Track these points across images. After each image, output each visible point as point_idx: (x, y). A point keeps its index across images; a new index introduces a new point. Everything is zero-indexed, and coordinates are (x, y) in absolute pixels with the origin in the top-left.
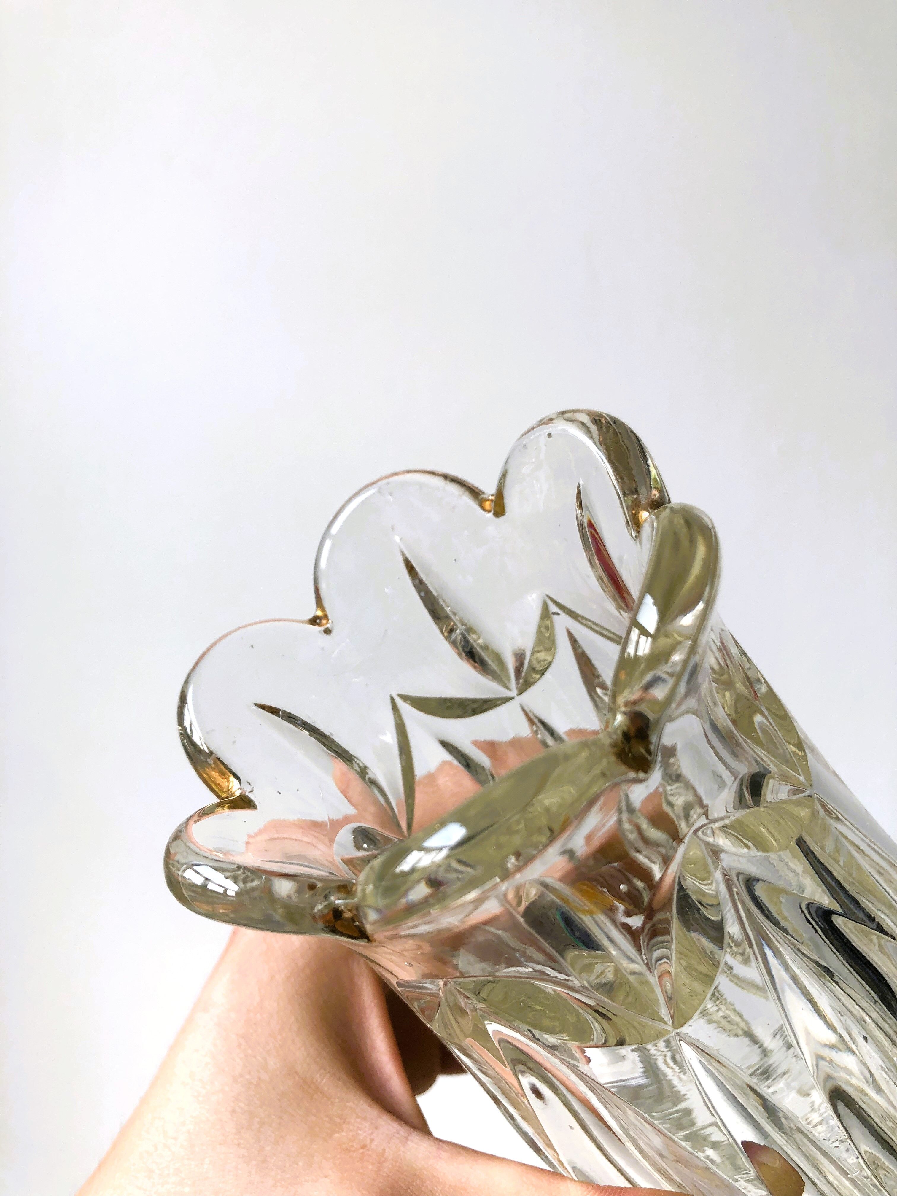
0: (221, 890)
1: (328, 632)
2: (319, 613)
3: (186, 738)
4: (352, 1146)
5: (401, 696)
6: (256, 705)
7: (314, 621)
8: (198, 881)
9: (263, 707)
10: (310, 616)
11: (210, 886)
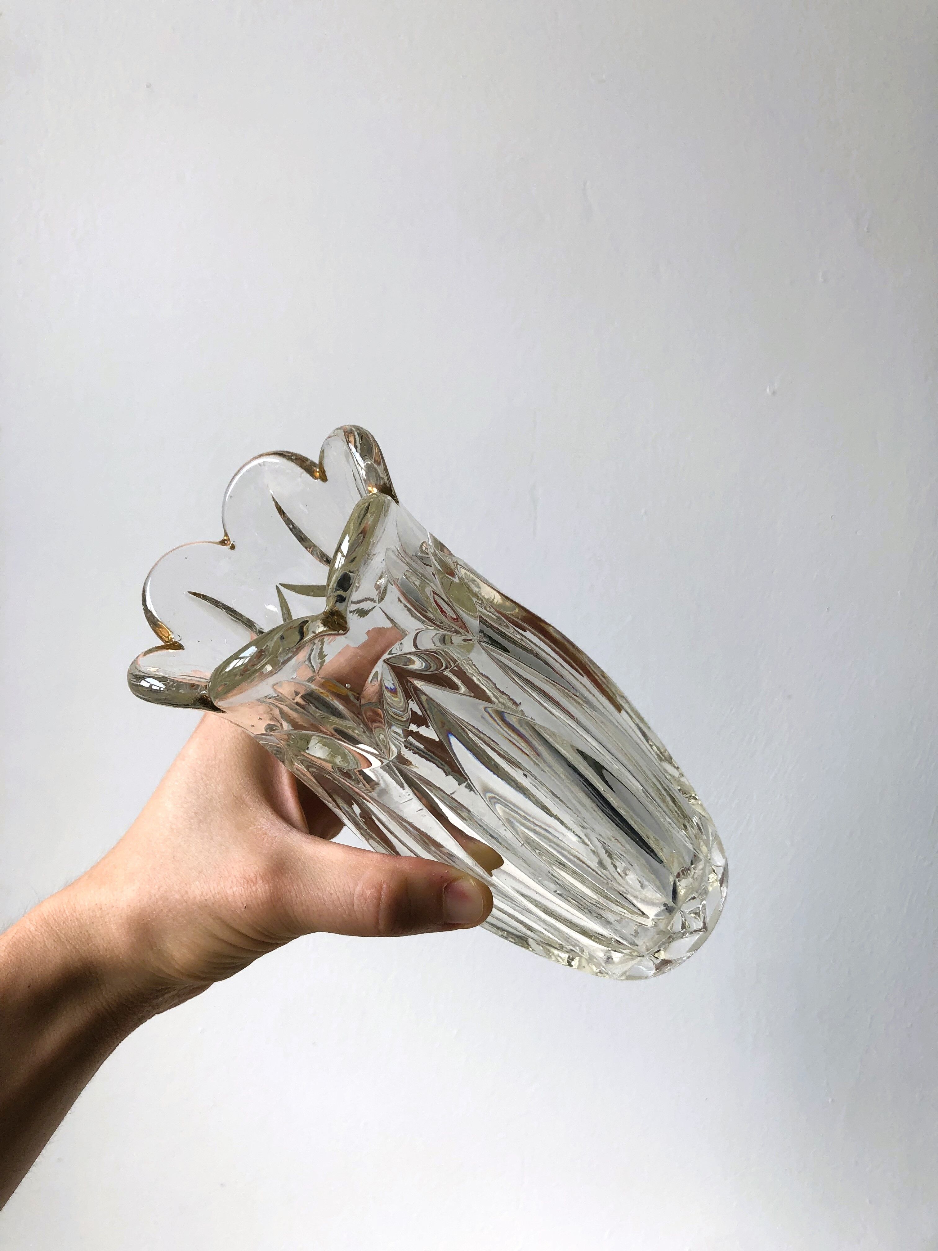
0: (158, 688)
1: (233, 547)
2: (225, 538)
3: (147, 611)
4: (259, 833)
5: (281, 584)
6: (189, 592)
7: (223, 542)
8: (147, 685)
9: (195, 594)
10: (221, 539)
11: (153, 687)
